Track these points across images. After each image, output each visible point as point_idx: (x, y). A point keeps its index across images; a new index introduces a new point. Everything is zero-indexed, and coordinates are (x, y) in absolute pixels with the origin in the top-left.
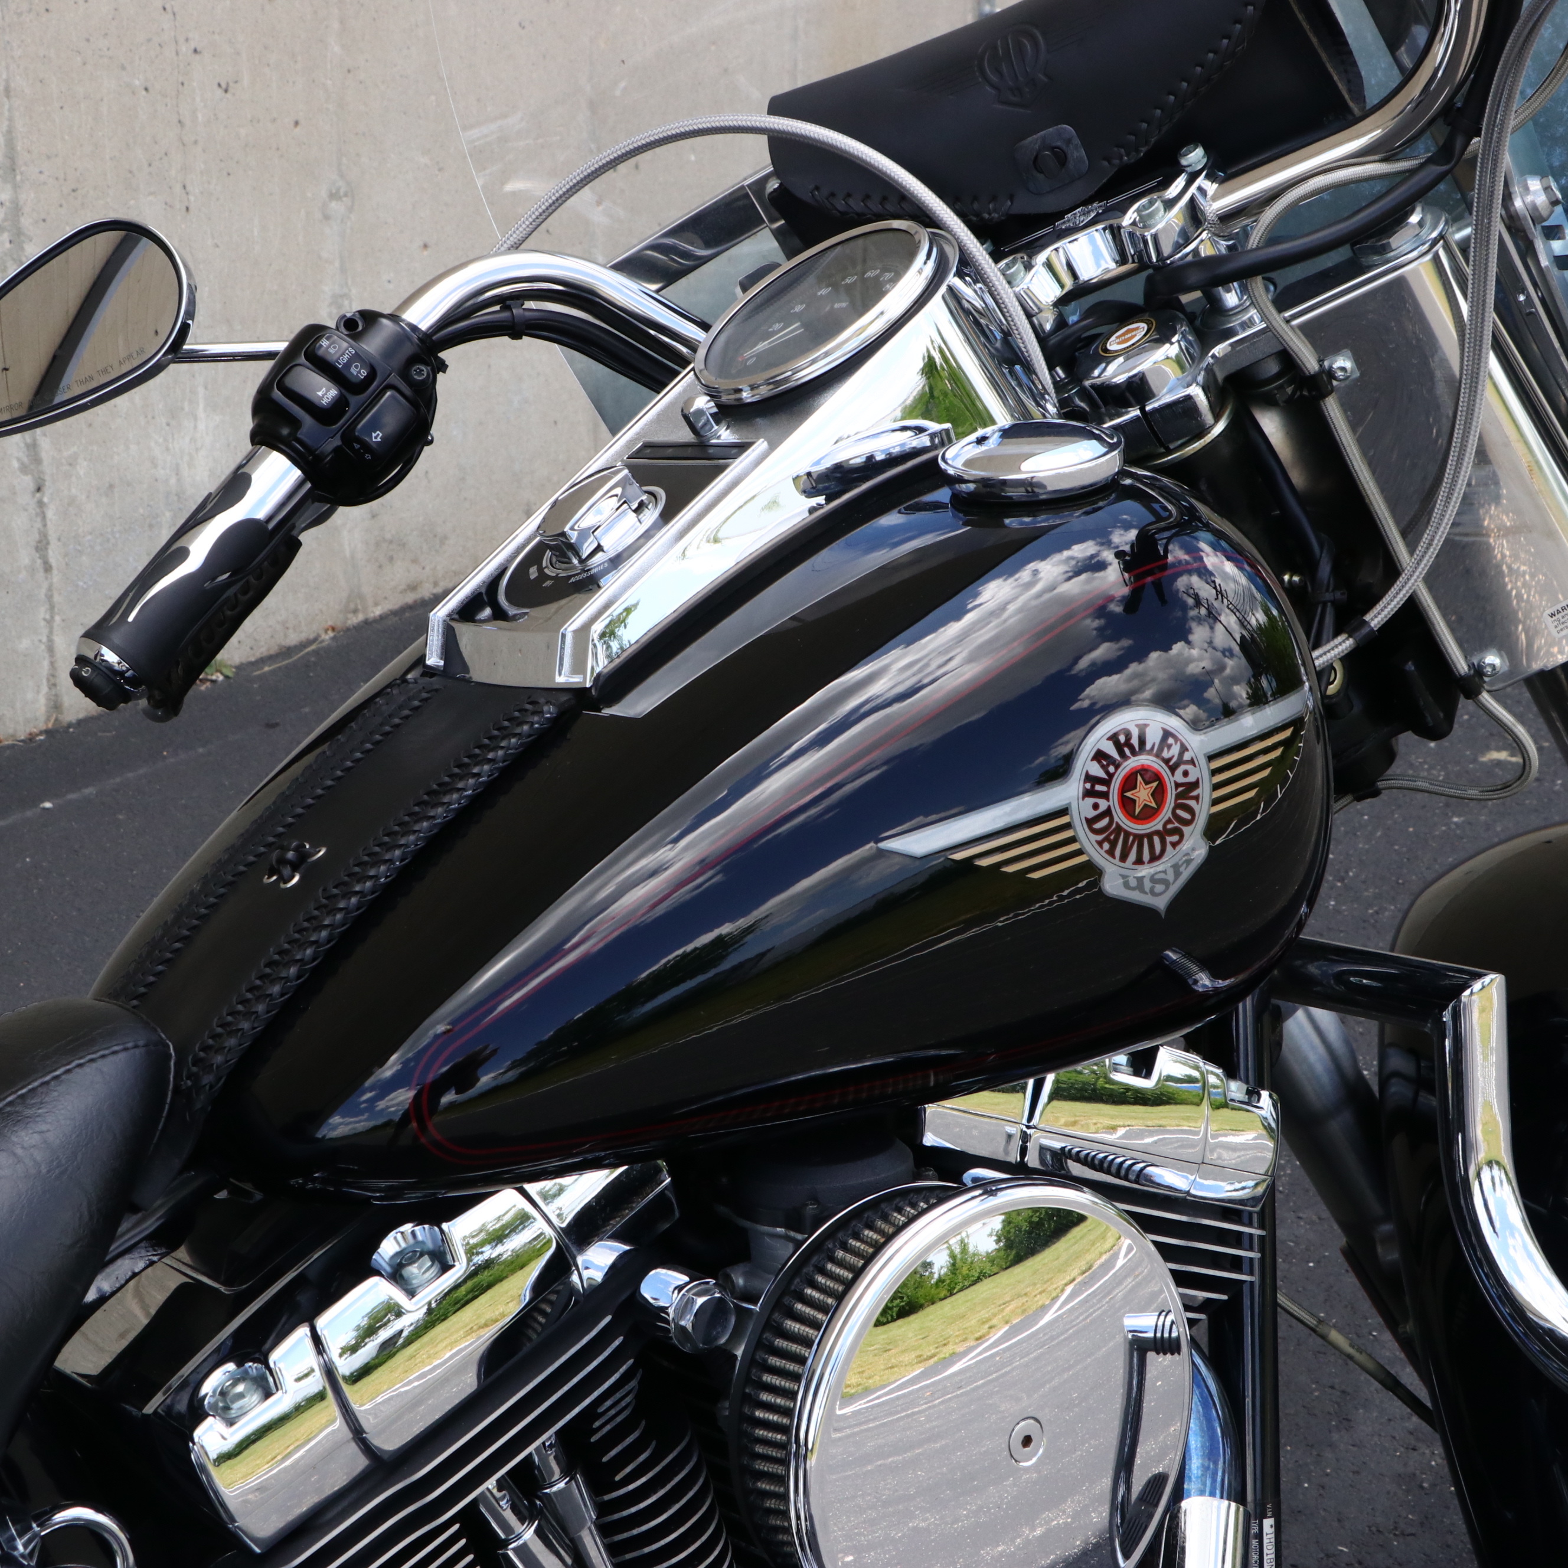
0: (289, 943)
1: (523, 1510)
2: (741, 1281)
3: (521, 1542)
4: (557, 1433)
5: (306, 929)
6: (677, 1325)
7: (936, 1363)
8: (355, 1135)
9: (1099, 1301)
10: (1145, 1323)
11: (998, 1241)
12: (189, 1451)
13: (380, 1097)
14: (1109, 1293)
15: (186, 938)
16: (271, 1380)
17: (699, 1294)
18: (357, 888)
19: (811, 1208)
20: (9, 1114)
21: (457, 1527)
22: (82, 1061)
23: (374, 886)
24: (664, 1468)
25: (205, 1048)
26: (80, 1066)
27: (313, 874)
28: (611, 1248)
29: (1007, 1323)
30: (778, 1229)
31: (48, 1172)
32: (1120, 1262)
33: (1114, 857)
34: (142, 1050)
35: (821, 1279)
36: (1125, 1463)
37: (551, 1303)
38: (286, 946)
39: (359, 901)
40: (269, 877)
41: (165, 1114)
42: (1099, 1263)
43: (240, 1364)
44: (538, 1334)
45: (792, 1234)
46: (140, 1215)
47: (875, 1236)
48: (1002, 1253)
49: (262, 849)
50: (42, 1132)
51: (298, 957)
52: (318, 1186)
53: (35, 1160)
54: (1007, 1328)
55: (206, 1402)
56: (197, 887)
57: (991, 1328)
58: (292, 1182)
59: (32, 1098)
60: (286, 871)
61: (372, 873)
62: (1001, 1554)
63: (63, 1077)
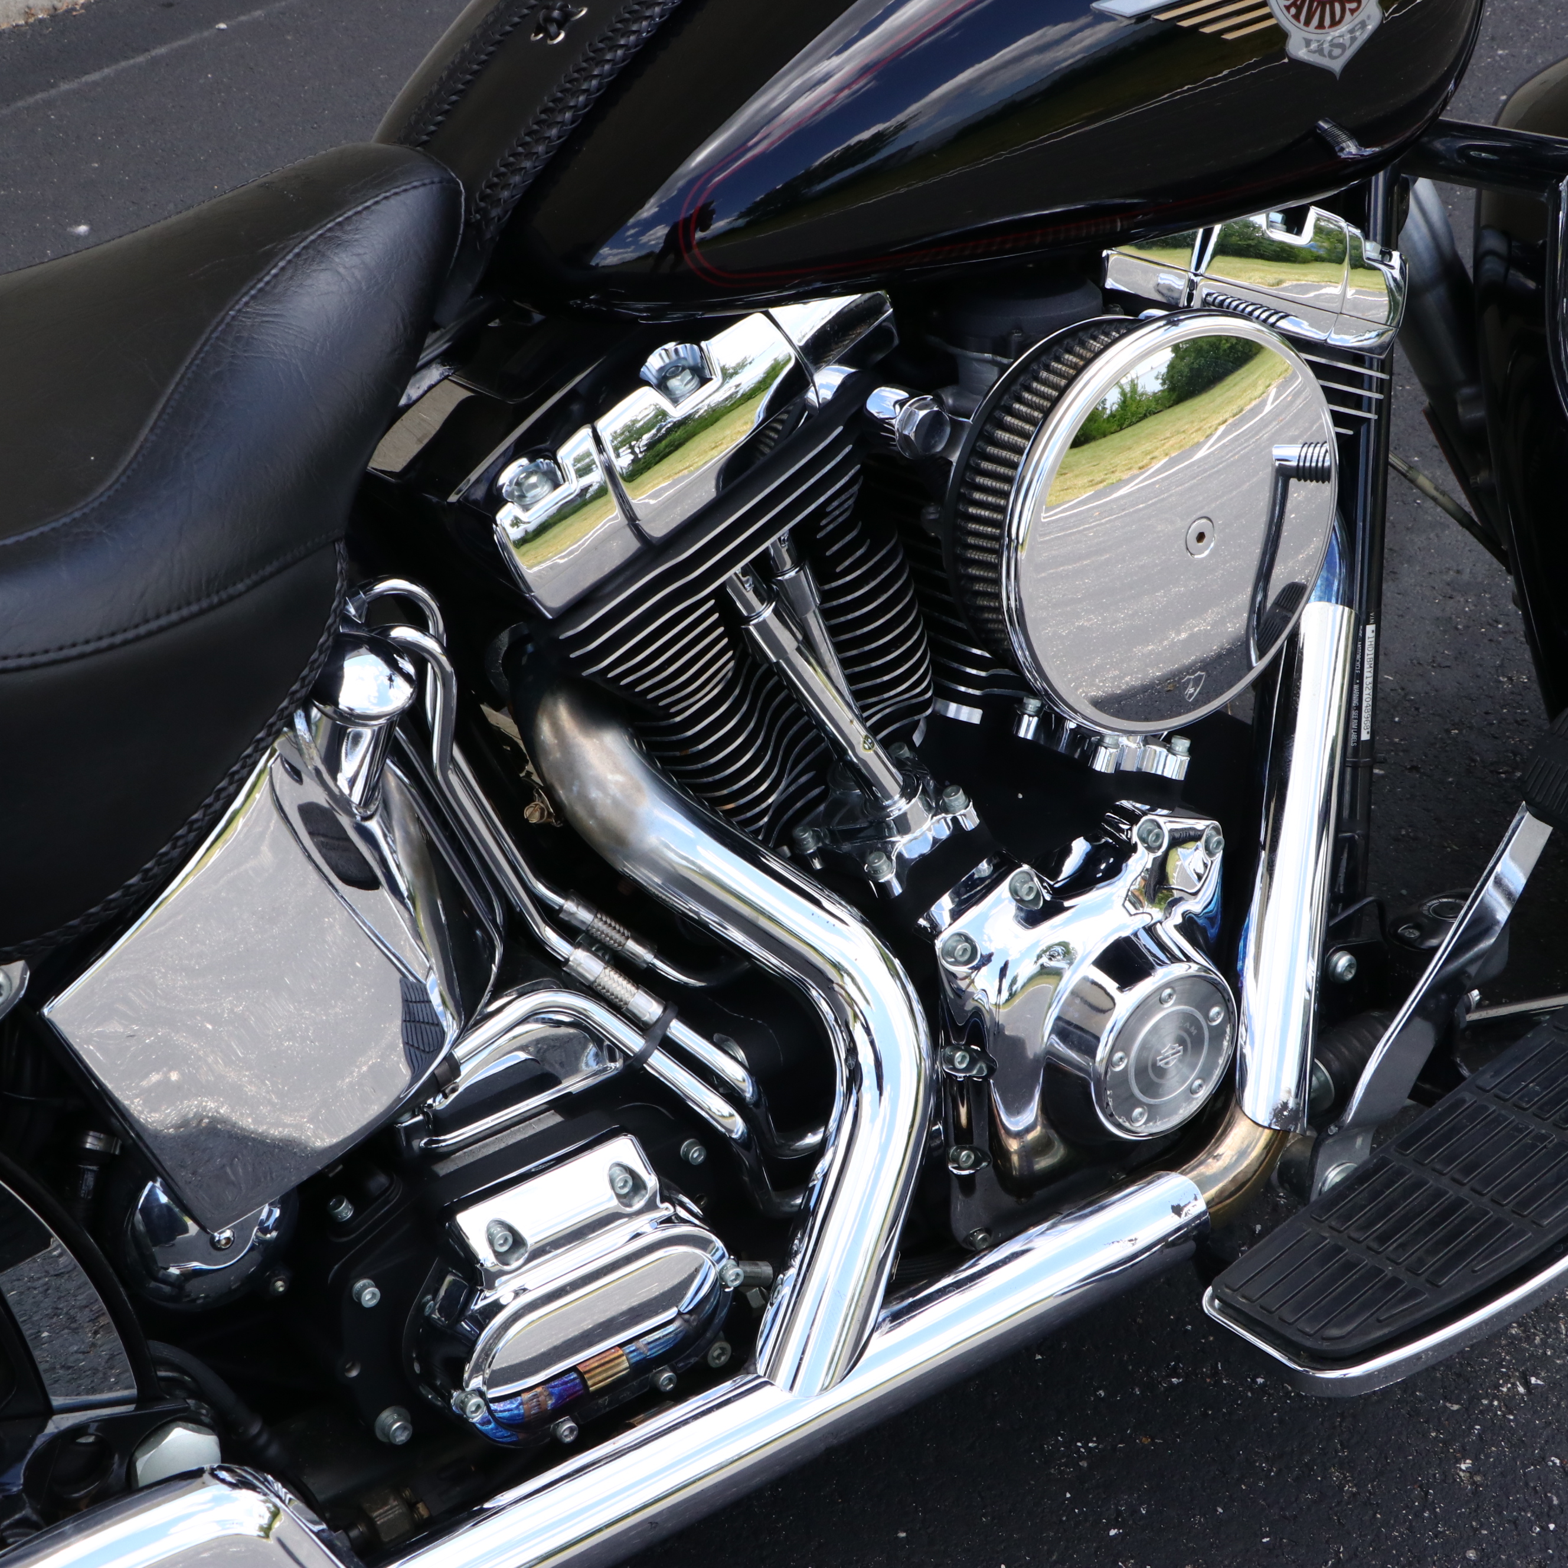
0: (561, 92)
1: (763, 593)
2: (950, 401)
3: (761, 619)
4: (791, 530)
5: (576, 80)
6: (901, 434)
7: (1105, 487)
8: (624, 263)
9: (1246, 441)
10: (1291, 453)
11: (1163, 384)
12: (492, 532)
13: (643, 233)
14: (1256, 434)
15: (461, 91)
16: (559, 473)
17: (920, 408)
18: (622, 42)
19: (1016, 336)
20: (331, 238)
21: (712, 602)
22: (388, 194)
23: (637, 39)
24: (876, 563)
25: (491, 186)
26: (386, 198)
27: (577, 32)
28: (838, 371)
29: (1167, 455)
30: (986, 355)
31: (368, 289)
32: (1268, 408)
33: (1299, 21)
34: (435, 187)
35: (1027, 396)
36: (1264, 575)
37: (782, 422)
38: (559, 95)
39: (624, 54)
40: (536, 35)
41: (458, 244)
42: (1248, 407)
43: (532, 460)
44: (770, 448)
45: (999, 358)
46: (438, 333)
47: (1075, 360)
48: (1166, 393)
49: (526, 11)
50: (359, 255)
51: (572, 104)
52: (594, 306)
53: (355, 278)
54: (1167, 459)
55: (504, 491)
56: (467, 46)
57: (1153, 458)
58: (571, 302)
59: (349, 225)
60: (553, 29)
61: (635, 28)
62: (1151, 652)
63: (373, 208)
